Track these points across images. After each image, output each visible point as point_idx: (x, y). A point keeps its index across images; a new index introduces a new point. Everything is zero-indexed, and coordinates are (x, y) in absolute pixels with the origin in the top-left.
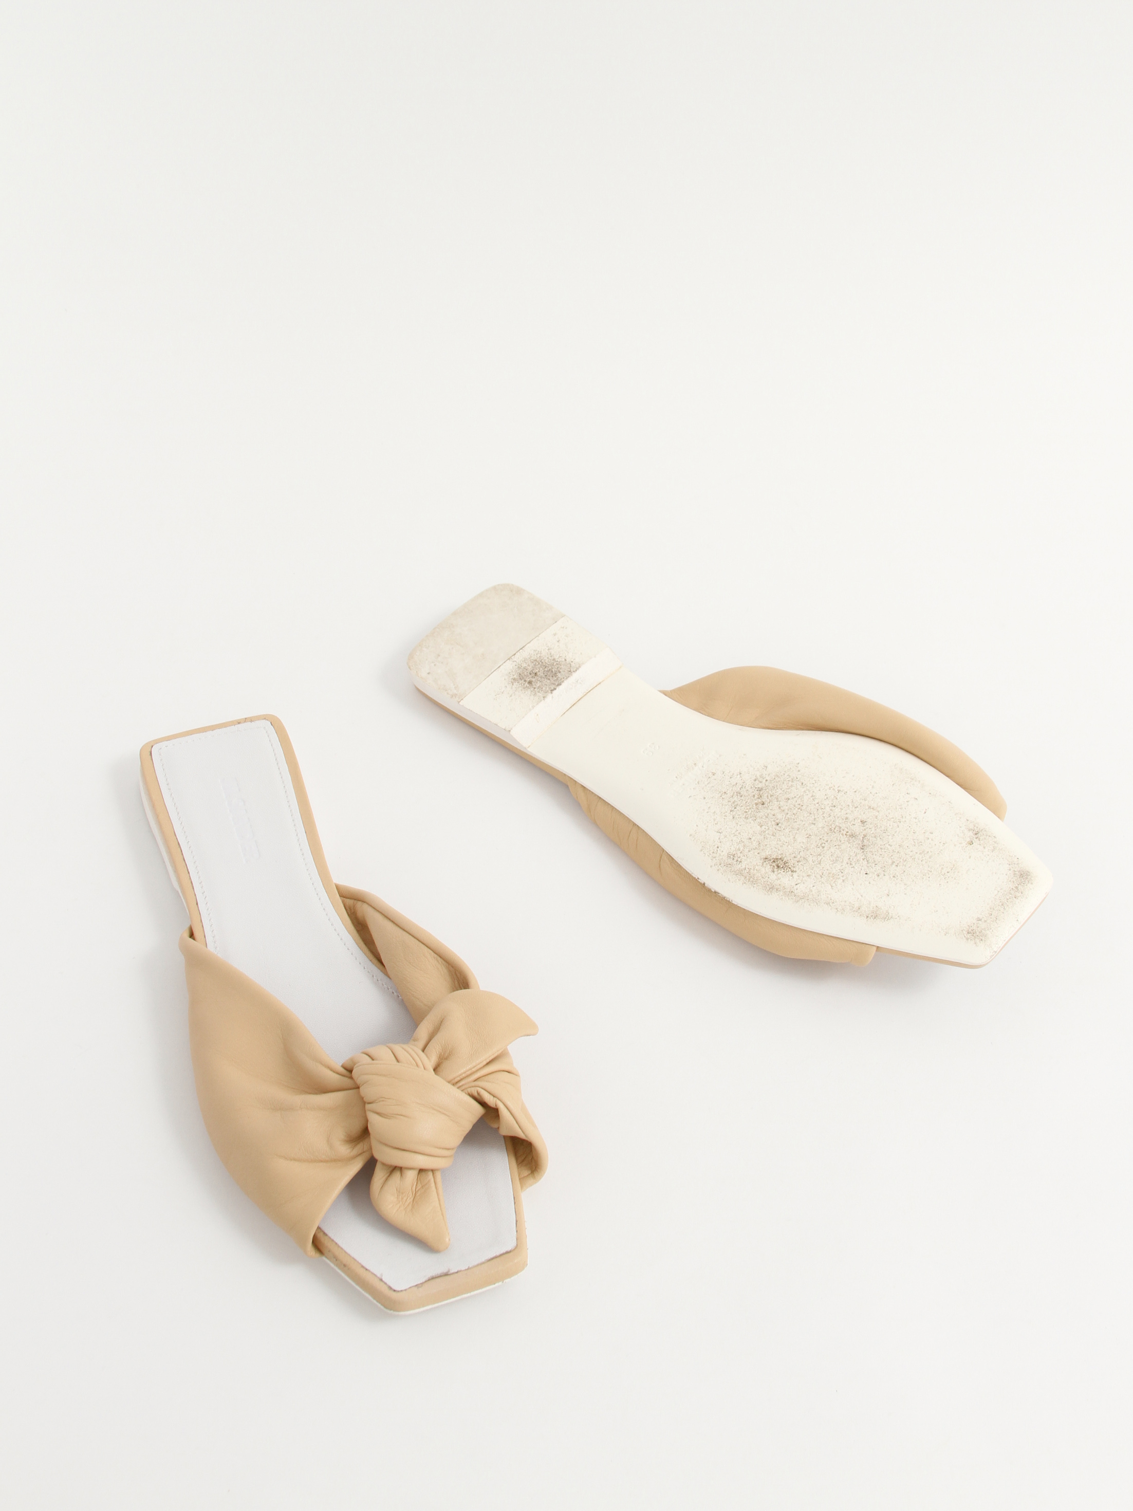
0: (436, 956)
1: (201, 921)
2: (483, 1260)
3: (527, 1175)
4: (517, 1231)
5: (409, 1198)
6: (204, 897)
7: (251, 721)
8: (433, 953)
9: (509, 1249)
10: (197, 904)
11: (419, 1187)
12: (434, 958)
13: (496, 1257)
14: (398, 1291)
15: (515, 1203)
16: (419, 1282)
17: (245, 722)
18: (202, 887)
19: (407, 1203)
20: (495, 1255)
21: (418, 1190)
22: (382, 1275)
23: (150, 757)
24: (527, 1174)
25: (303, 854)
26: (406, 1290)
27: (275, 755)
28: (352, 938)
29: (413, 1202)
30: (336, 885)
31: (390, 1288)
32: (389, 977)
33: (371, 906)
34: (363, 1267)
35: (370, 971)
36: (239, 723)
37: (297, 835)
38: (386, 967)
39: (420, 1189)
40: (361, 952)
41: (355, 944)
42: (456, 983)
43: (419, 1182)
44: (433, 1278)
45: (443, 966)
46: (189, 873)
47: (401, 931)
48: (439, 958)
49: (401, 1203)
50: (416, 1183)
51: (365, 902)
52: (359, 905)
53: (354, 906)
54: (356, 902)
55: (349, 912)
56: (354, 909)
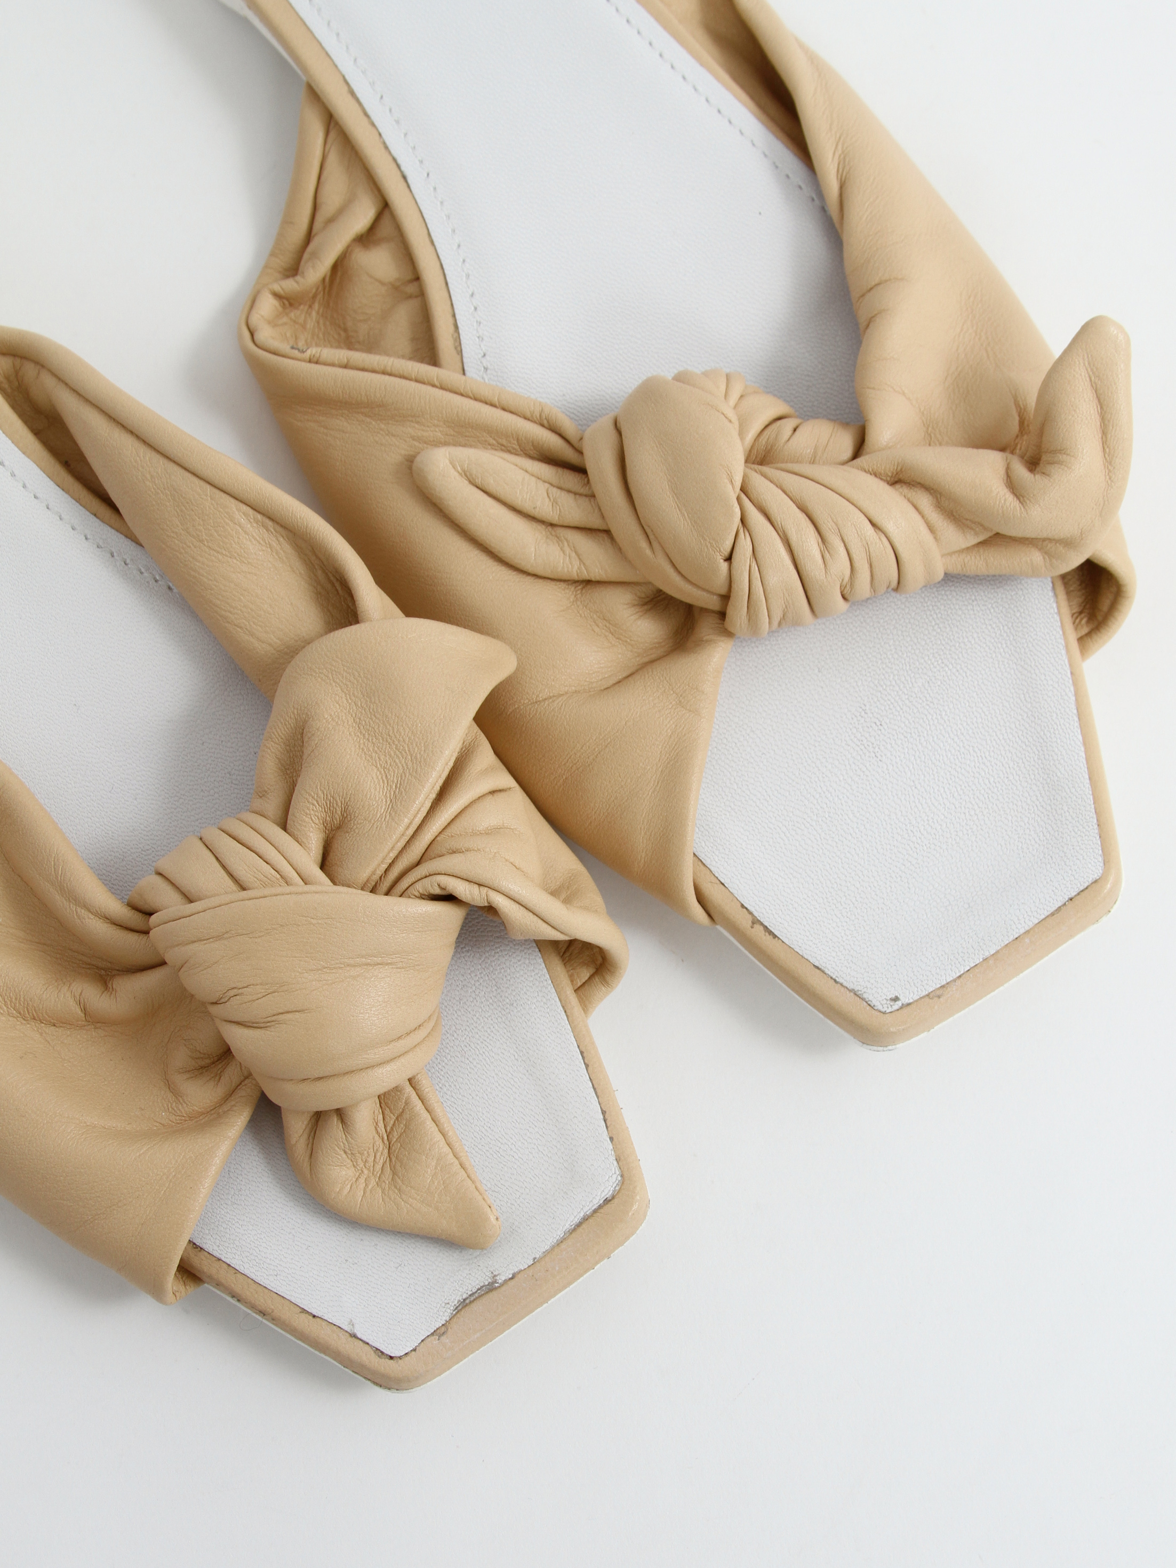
0: (259, 517)
2: (560, 1234)
3: (590, 978)
4: (611, 1139)
5: (379, 1154)
8: (251, 512)
9: (607, 1192)
11: (392, 1122)
12: (257, 522)
13: (586, 1219)
14: (400, 1358)
15: (587, 1066)
16: (439, 1324)
19: (378, 1167)
20: (582, 1215)
21: (392, 1129)
22: (351, 1323)
24: (588, 975)
26: (414, 1350)
28: (35, 466)
29: (390, 1160)
31: (380, 1353)
32: (141, 545)
33: (66, 384)
34: (304, 1311)
35: (101, 543)
39: (394, 1125)
40: (66, 496)
41: (60, 492)
42: (319, 573)
43: (387, 1111)
44: (464, 1304)
45: (281, 539)
47: (162, 461)
48: (270, 523)
49: (366, 1172)
50: (381, 1116)
51: (43, 366)
52: (30, 370)
53: (17, 373)
54: (18, 361)
55: (9, 390)
56: (18, 380)
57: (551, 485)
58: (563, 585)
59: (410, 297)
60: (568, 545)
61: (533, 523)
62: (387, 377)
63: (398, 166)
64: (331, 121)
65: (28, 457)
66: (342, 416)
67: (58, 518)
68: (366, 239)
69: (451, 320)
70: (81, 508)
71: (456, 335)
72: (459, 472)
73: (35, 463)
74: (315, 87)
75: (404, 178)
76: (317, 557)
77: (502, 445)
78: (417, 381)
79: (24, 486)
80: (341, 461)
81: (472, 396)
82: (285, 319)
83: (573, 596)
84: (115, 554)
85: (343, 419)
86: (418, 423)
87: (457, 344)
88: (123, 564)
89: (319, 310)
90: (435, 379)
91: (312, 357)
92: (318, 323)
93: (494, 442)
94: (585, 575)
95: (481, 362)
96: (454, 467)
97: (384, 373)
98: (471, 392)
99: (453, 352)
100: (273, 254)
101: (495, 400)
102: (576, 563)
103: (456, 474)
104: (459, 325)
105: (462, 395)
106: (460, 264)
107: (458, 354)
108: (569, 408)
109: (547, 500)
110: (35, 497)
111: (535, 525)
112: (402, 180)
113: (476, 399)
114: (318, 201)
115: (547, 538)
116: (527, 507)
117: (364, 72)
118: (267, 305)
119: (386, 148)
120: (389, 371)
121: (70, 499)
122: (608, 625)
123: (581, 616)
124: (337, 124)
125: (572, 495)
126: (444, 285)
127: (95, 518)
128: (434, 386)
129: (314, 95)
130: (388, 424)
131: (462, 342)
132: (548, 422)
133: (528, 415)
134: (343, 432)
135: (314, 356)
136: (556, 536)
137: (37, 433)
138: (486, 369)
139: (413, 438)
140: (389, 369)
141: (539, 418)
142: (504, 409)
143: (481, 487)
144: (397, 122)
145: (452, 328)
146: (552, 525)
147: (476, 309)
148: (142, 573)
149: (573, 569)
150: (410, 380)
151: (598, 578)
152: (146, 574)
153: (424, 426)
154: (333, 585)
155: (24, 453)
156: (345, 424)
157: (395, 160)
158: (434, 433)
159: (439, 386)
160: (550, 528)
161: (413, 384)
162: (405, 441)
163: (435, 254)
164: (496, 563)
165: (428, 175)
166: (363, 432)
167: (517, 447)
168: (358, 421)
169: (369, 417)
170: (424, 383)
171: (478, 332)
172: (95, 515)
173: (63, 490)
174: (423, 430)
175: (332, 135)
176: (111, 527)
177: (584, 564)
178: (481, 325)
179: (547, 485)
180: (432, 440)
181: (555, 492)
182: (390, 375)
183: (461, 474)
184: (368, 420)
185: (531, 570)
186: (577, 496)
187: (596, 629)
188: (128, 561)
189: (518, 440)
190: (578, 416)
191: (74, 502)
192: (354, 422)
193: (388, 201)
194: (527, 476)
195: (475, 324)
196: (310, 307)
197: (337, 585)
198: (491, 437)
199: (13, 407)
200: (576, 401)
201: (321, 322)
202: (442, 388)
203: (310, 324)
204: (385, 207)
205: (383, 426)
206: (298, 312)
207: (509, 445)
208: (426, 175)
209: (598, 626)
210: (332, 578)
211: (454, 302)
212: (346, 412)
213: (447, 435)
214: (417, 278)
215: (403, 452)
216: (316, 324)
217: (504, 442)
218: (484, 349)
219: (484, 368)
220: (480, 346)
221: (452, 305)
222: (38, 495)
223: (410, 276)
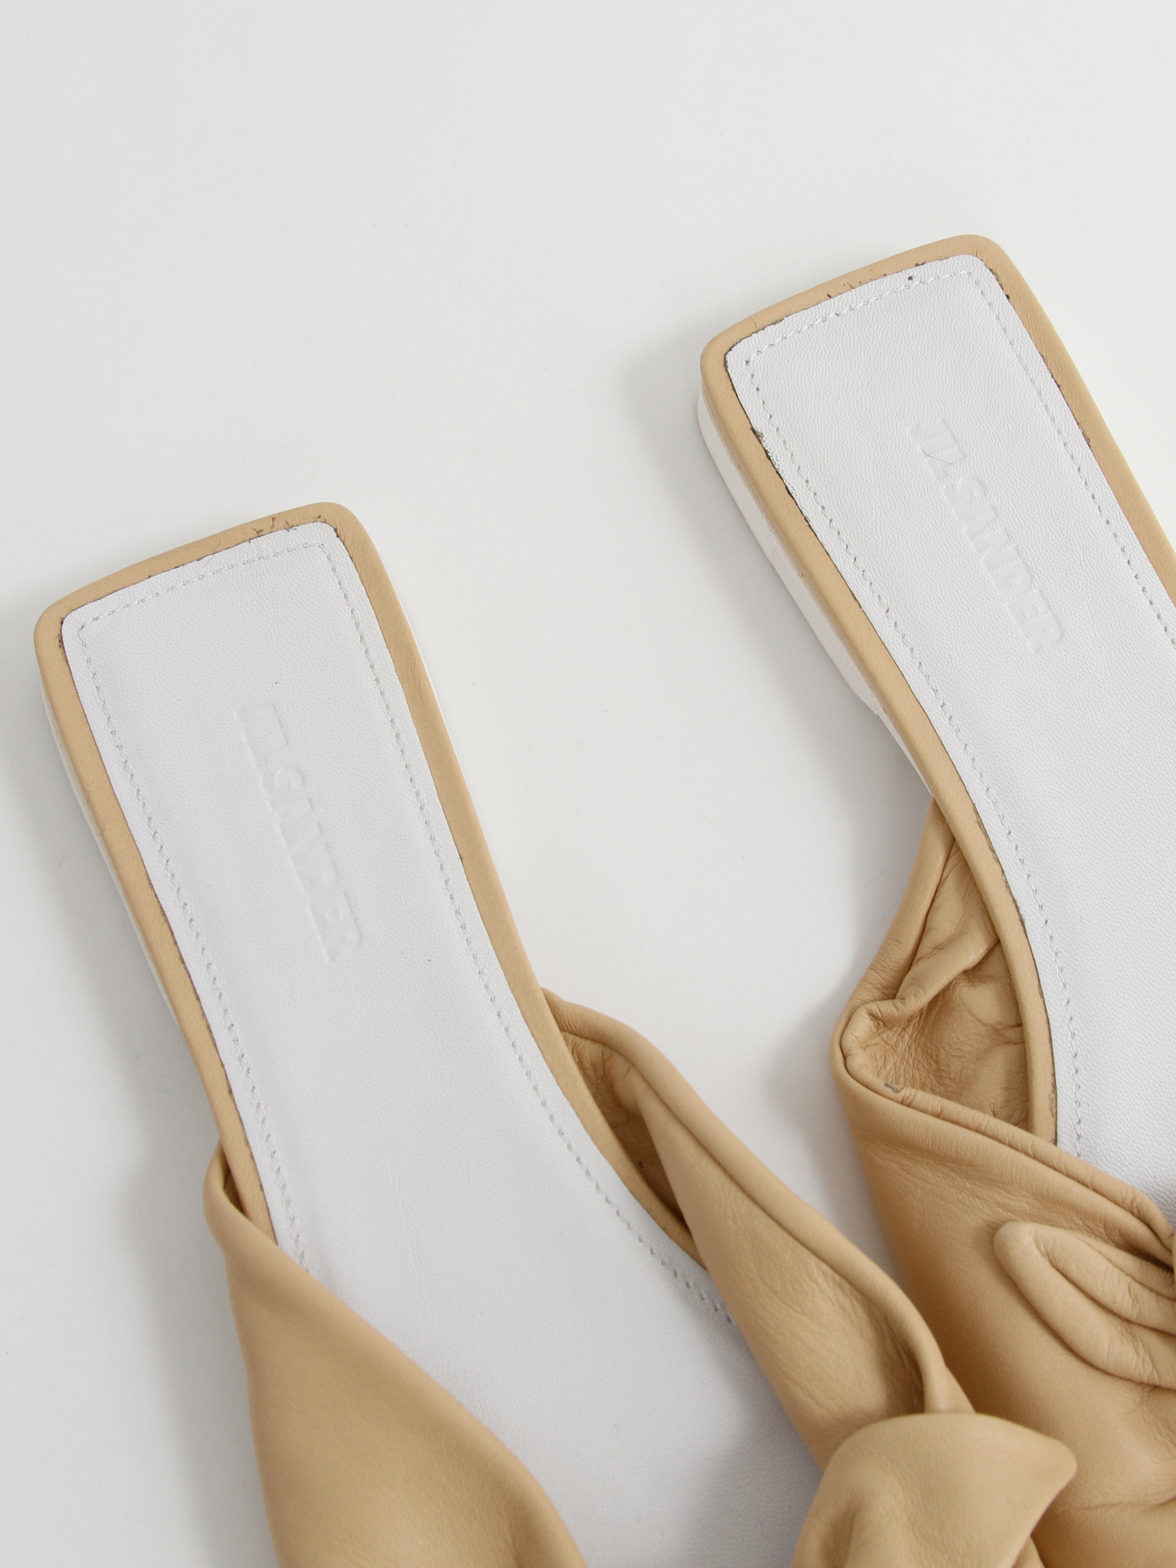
0: (837, 1278)
1: (247, 1142)
6: (245, 1070)
7: (289, 527)
8: (830, 1271)
10: (230, 1092)
12: (834, 1281)
17: (273, 529)
18: (236, 1040)
23: (60, 651)
25: (463, 927)
27: (357, 625)
28: (611, 1168)
30: (545, 994)
32: (703, 1266)
33: (657, 1094)
35: (666, 1260)
36: (259, 533)
37: (442, 868)
38: (694, 1235)
40: (638, 1204)
42: (888, 1341)
45: (856, 1303)
46: (198, 998)
47: (747, 1202)
48: (847, 1286)
51: (633, 1065)
52: (618, 1066)
53: (604, 1063)
54: (608, 1051)
55: (593, 1078)
56: (604, 1069)
57: (1134, 1278)
58: (1130, 1385)
59: (1009, 1042)
60: (1143, 1346)
61: (1109, 1315)
62: (980, 1137)
63: (1017, 908)
64: (953, 845)
65: (606, 1157)
66: (927, 1165)
67: (627, 1227)
68: (973, 974)
69: (1050, 1079)
70: (651, 1220)
71: (1053, 1095)
72: (1041, 1252)
73: (611, 1163)
74: (941, 808)
75: (1022, 921)
76: (889, 1326)
77: (1088, 1226)
78: (1010, 1146)
79: (598, 1187)
80: (920, 1211)
81: (1064, 1171)
82: (877, 1040)
83: (1139, 1398)
84: (679, 1275)
85: (928, 1168)
86: (1005, 1190)
87: (1053, 1105)
88: (685, 1286)
89: (912, 1034)
90: (1029, 1148)
91: (905, 1099)
92: (910, 1048)
93: (1081, 1223)
94: (1156, 1380)
95: (1075, 1129)
96: (1038, 1246)
97: (977, 1131)
98: (1065, 1167)
99: (1048, 1113)
100: (872, 967)
101: (1088, 1181)
102: (1149, 1367)
103: (1039, 1254)
104: (1058, 1085)
105: (1055, 1169)
106: (1067, 1022)
107: (1053, 1116)
108: (1159, 1191)
109: (1128, 1295)
110: (607, 1201)
111: (1111, 1318)
112: (1020, 923)
113: (1068, 1176)
114: (928, 924)
115: (1122, 1334)
116: (1107, 1300)
117: (995, 804)
118: (862, 1026)
119: (1008, 887)
120: (983, 1130)
121: (641, 1208)
122: (1171, 1434)
123: (1145, 1421)
124: (959, 849)
125: (1154, 1295)
126: (1048, 1041)
127: (663, 1233)
128: (1027, 1154)
129: (940, 815)
130: (975, 1184)
131: (1058, 1105)
132: (1139, 1211)
133: (1119, 1200)
134: (926, 1181)
135: (907, 1097)
136: (1131, 1334)
137: (614, 1127)
138: (1079, 1137)
139: (998, 1204)
140: (983, 1128)
141: (1129, 1205)
142: (1095, 1190)
143: (1062, 1270)
144: (1022, 861)
145: (1050, 1088)
146: (1128, 1321)
147: (1077, 1071)
148: (703, 1299)
149: (1145, 1371)
150: (1004, 1143)
151: (1169, 1386)
152: (707, 1301)
153: (1012, 1194)
154: (900, 1356)
155: (602, 1152)
156: (929, 1174)
157: (1014, 901)
158: (1021, 1203)
159: (1032, 1155)
160: (1126, 1324)
161: (1007, 1149)
162: (990, 1206)
163: (1043, 1007)
164: (1065, 1352)
165: (1046, 922)
166: (947, 1187)
167: (1102, 1231)
168: (943, 1173)
169: (955, 1172)
170: (1016, 1149)
171: (1076, 1096)
172: (664, 1230)
173: (636, 1197)
174: (1009, 1199)
175: (952, 861)
176: (679, 1244)
177: (1157, 1371)
178: (1080, 1090)
179: (1129, 1279)
180: (1016, 1209)
181: (1137, 1288)
182: (984, 1134)
183: (1043, 1255)
184: (954, 1175)
185: (1101, 1366)
186: (1160, 1298)
187: (1159, 1437)
188: (691, 1284)
189: (1105, 1225)
190: (1166, 1200)
191: (645, 1211)
192: (939, 1174)
193: (1000, 939)
194: (1110, 1266)
195: (1074, 1087)
196: (904, 1029)
197: (905, 1357)
198: (1078, 1217)
199: (595, 1096)
200: (1167, 1184)
201: (913, 1047)
202: (1035, 1158)
203: (902, 1047)
204: (997, 944)
205: (968, 1185)
206: (890, 1033)
207: (1095, 1227)
208: (1044, 922)
209: (1160, 1433)
210: (900, 1349)
211: (1055, 1061)
212: (932, 1162)
213: (1033, 1207)
214: (1019, 1024)
215: (986, 1217)
216: (907, 1049)
217: (1091, 1224)
218: (1079, 1116)
219: (1078, 1135)
220: (1076, 1112)
221: (1053, 1063)
222: (610, 1199)
223: (1011, 1021)
